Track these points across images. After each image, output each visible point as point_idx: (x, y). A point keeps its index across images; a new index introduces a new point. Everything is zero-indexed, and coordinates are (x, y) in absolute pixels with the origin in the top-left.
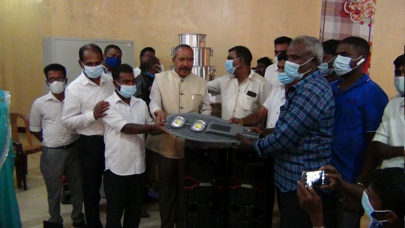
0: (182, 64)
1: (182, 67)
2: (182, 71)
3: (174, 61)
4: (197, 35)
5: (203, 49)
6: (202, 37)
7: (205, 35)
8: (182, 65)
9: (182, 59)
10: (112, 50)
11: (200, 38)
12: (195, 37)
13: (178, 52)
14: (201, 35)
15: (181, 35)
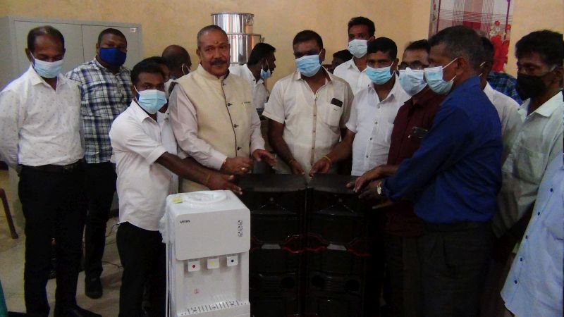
0: (211, 55)
1: (213, 60)
2: (214, 66)
3: (199, 55)
4: (240, 15)
5: (250, 36)
6: (247, 18)
7: (252, 15)
8: (213, 58)
9: (210, 48)
10: (110, 38)
11: (245, 20)
12: (236, 19)
13: (202, 39)
14: (245, 15)
15: (215, 15)
